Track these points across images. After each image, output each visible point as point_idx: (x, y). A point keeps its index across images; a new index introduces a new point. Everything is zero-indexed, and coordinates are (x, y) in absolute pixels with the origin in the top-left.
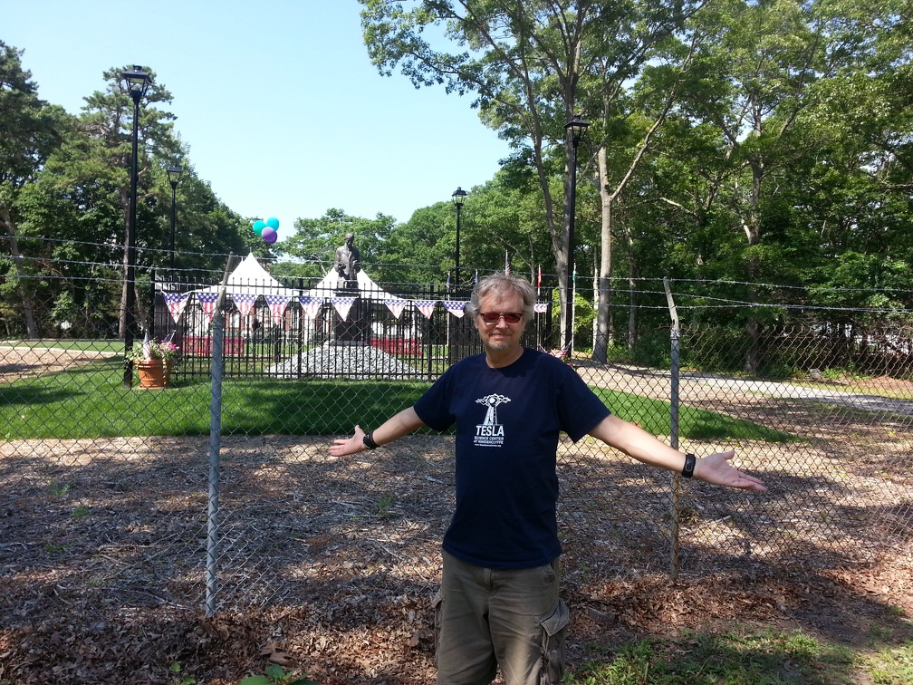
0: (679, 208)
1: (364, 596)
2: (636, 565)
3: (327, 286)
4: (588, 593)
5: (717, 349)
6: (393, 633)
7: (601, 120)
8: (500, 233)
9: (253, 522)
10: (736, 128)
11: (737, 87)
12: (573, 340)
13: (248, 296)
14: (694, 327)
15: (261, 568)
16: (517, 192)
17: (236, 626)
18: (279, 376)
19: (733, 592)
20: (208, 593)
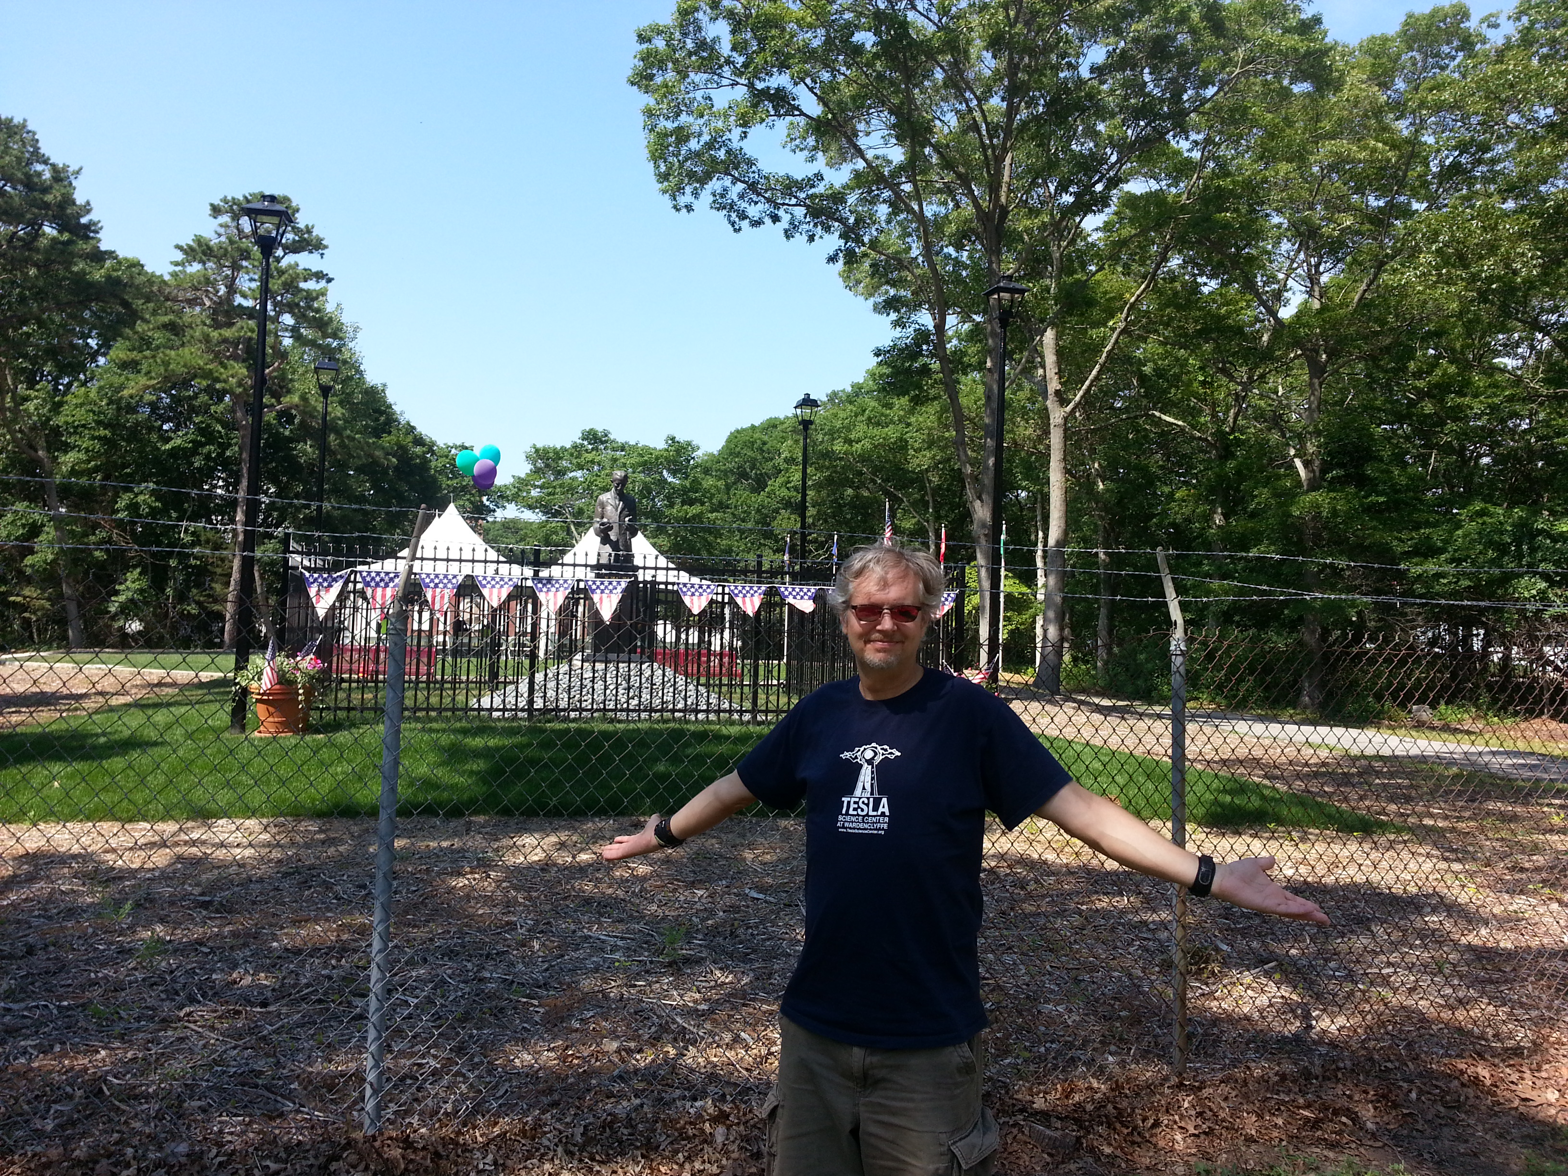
0: (1182, 429)
1: (638, 1101)
2: (1113, 1048)
3: (581, 560)
4: (1028, 1098)
5: (1251, 670)
6: (687, 1166)
7: (1048, 282)
8: (876, 470)
9: (447, 969)
10: (1278, 296)
11: (1279, 226)
12: (1000, 655)
13: (446, 576)
14: (1211, 632)
15: (460, 1050)
16: (904, 401)
17: (415, 1150)
18: (495, 714)
19: (1282, 1096)
20: (368, 1092)
